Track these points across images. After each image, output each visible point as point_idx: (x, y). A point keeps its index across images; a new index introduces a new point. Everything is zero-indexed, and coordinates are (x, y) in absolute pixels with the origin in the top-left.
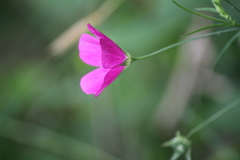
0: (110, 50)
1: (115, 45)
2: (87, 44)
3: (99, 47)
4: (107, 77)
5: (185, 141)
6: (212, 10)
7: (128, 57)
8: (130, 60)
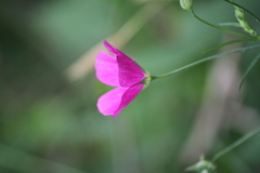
0: (128, 68)
1: (134, 63)
2: (104, 63)
3: (116, 66)
4: (124, 96)
5: (210, 165)
6: (236, 25)
7: (147, 75)
8: (149, 79)
